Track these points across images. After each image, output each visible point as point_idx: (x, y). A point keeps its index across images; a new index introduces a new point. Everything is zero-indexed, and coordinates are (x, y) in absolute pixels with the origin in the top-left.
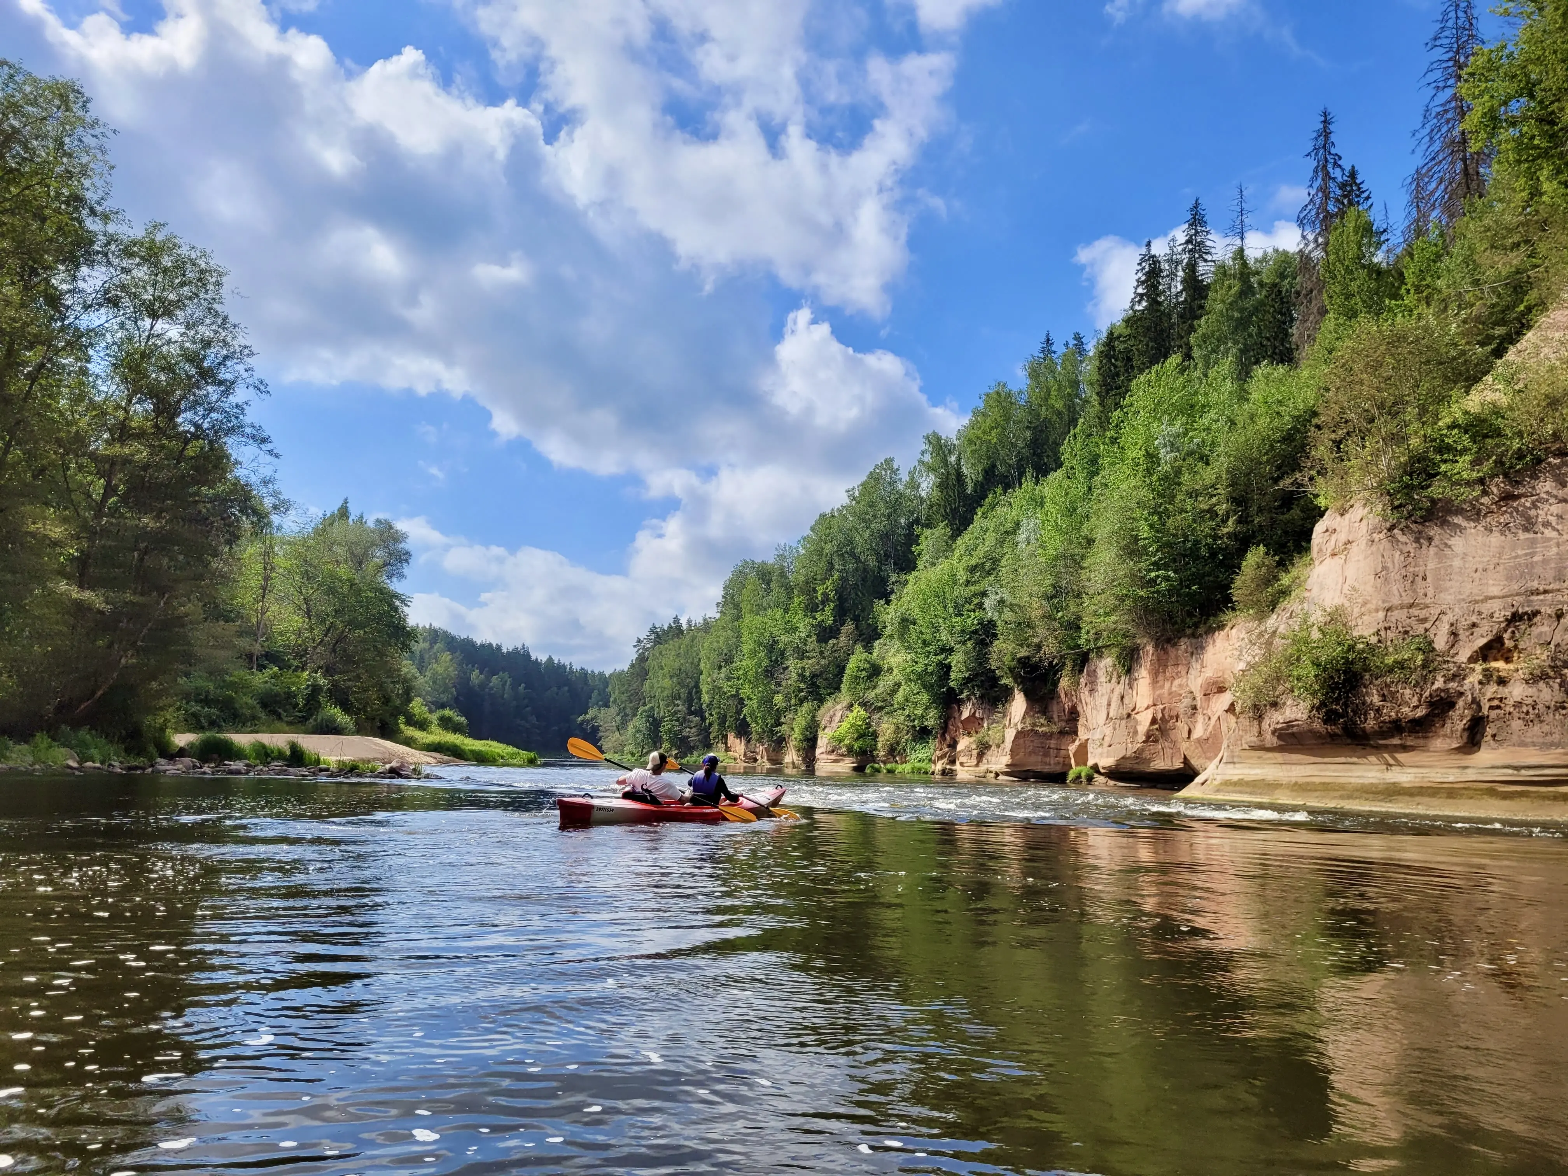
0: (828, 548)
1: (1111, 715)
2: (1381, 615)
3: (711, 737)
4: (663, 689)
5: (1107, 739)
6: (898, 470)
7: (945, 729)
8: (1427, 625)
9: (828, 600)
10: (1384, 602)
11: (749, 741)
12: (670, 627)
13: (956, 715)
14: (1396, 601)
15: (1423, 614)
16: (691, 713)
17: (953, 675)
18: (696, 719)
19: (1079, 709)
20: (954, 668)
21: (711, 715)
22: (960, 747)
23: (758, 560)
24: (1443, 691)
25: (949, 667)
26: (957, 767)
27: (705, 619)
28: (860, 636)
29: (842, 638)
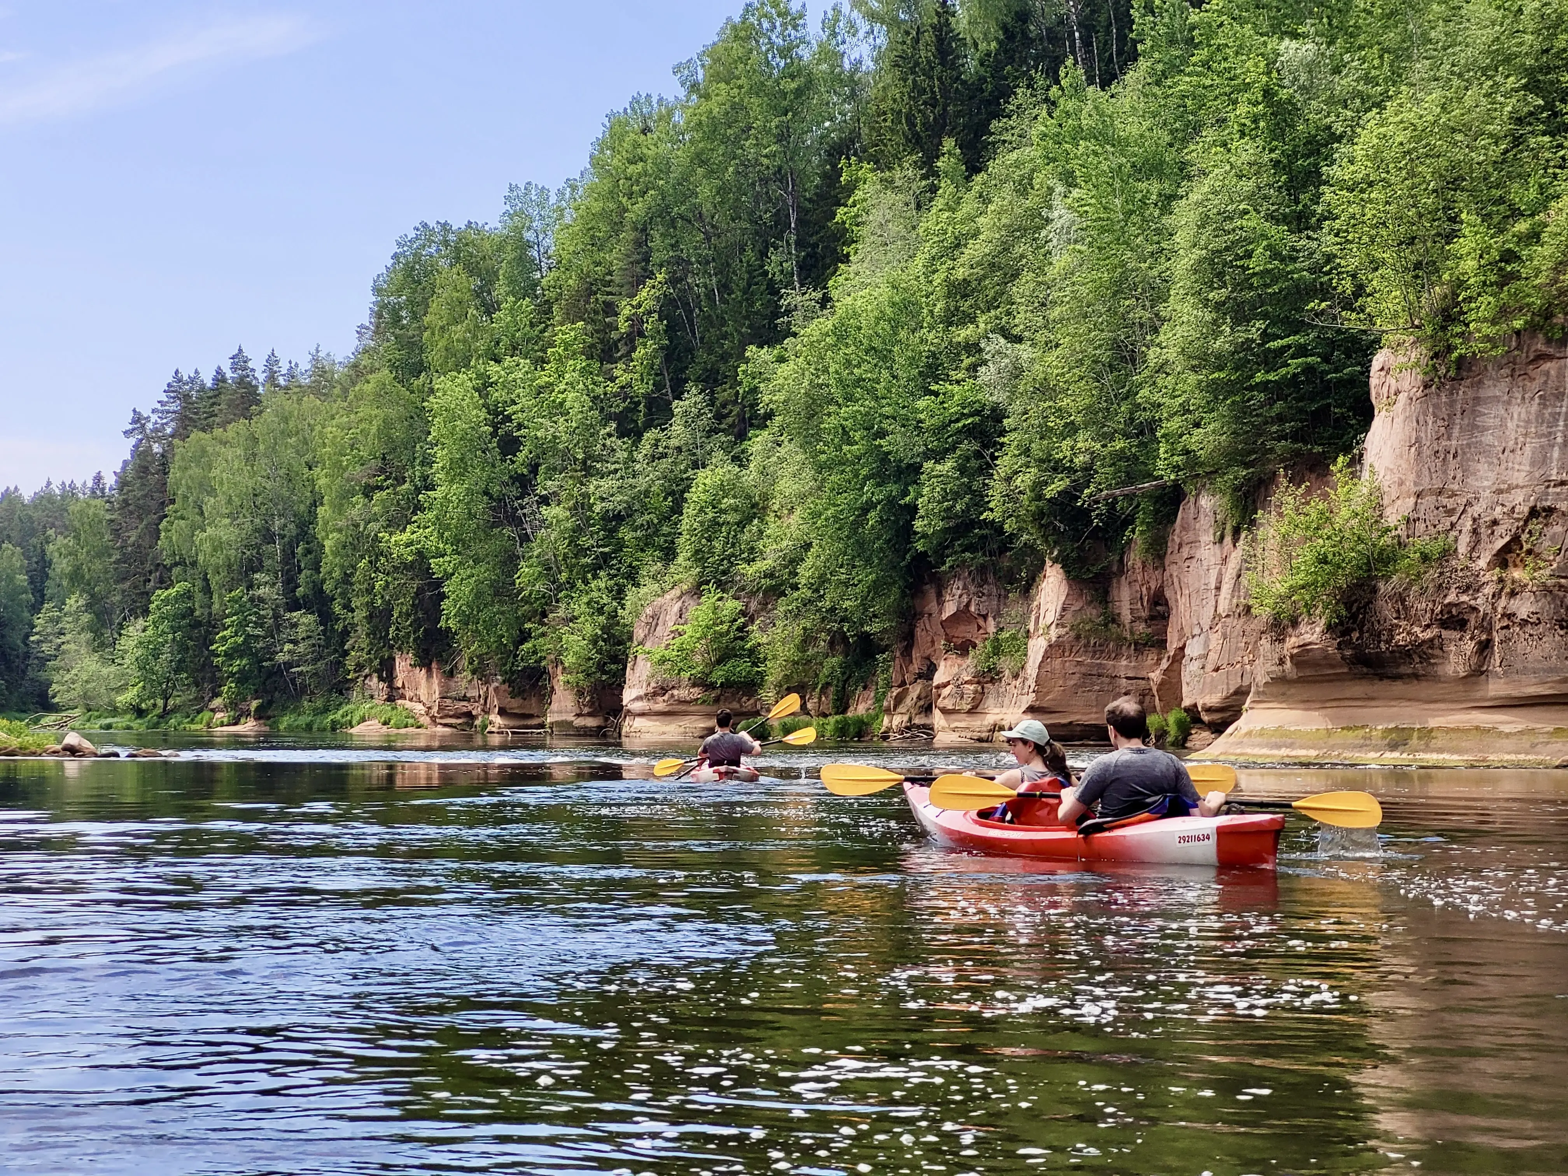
0: (638, 210)
1: (1220, 610)
2: (1412, 500)
3: (350, 664)
4: (218, 546)
5: (1213, 656)
6: (801, 16)
7: (908, 640)
8: (1454, 519)
9: (641, 334)
10: (1416, 484)
11: (451, 674)
12: (220, 377)
13: (933, 606)
14: (1426, 484)
15: (1450, 503)
16: (293, 606)
17: (918, 525)
18: (305, 620)
19: (1168, 594)
20: (922, 512)
21: (347, 607)
22: (939, 678)
23: (459, 223)
24: (1456, 605)
25: (912, 510)
26: (938, 719)
27: (315, 359)
28: (720, 417)
29: (677, 427)
